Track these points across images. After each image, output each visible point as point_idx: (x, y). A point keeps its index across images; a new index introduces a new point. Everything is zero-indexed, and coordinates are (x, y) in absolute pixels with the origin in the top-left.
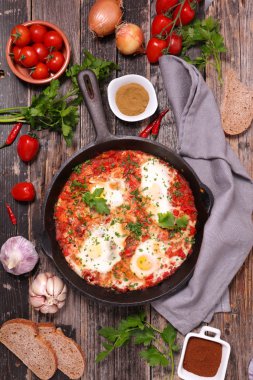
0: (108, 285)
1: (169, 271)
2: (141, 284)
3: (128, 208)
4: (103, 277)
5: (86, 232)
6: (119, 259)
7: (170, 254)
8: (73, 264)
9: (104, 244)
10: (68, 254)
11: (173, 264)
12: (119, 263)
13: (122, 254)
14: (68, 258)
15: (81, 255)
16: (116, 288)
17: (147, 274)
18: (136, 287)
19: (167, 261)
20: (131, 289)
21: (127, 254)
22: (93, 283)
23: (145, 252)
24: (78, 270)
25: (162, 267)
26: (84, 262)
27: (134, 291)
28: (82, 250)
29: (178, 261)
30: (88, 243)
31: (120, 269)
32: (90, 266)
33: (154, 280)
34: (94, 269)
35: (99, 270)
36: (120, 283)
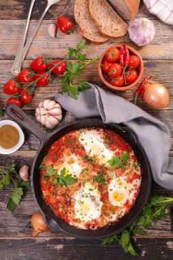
0: (105, 223)
1: (136, 191)
2: (124, 210)
3: (88, 170)
4: (99, 221)
5: (72, 200)
6: (101, 204)
7: (130, 181)
8: (76, 224)
9: (87, 201)
10: (69, 221)
11: (135, 186)
12: (104, 206)
13: (102, 199)
14: (71, 223)
15: (78, 216)
16: (111, 223)
17: (124, 201)
18: (123, 214)
19: (131, 186)
20: (121, 217)
21: (104, 197)
22: (95, 228)
23: (114, 189)
24: (81, 226)
25: (130, 192)
26: (82, 220)
27: (123, 217)
28: (76, 213)
29: (138, 182)
30: (77, 206)
31: (107, 208)
32: (87, 219)
33: (131, 202)
34: (90, 220)
35: (94, 218)
36: (112, 217)
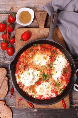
0: (26, 91)
1: (49, 97)
2: (37, 97)
3: (46, 68)
4: (25, 88)
5: (27, 69)
7: (52, 91)
8: (17, 77)
9: (31, 77)
10: (17, 73)
11: (51, 95)
12: (33, 85)
13: (36, 83)
14: (16, 75)
15: (21, 76)
16: (27, 94)
17: (41, 94)
18: (34, 97)
19: (50, 93)
21: (38, 83)
22: (20, 88)
23: (44, 86)
24: (18, 81)
25: (47, 94)
26: (21, 79)
27: (33, 98)
28: (23, 74)
29: (54, 95)
30: (26, 73)
31: (32, 88)
32: (23, 81)
33: (42, 98)
34: (23, 83)
35: (25, 84)
36: (30, 92)
